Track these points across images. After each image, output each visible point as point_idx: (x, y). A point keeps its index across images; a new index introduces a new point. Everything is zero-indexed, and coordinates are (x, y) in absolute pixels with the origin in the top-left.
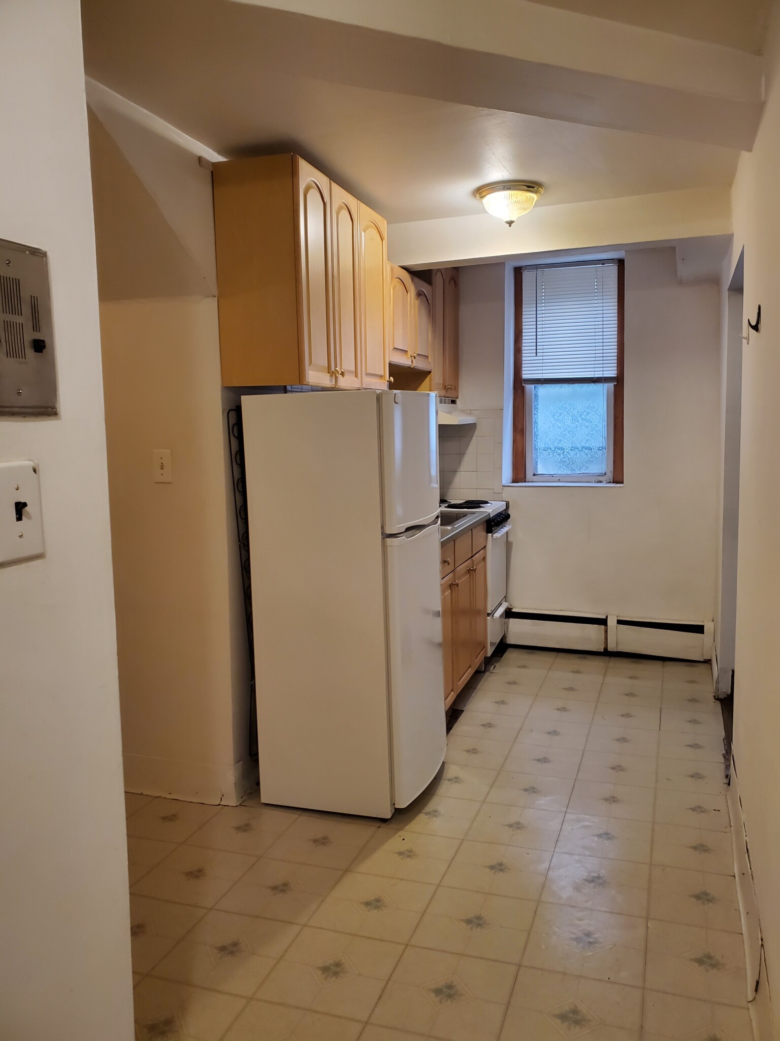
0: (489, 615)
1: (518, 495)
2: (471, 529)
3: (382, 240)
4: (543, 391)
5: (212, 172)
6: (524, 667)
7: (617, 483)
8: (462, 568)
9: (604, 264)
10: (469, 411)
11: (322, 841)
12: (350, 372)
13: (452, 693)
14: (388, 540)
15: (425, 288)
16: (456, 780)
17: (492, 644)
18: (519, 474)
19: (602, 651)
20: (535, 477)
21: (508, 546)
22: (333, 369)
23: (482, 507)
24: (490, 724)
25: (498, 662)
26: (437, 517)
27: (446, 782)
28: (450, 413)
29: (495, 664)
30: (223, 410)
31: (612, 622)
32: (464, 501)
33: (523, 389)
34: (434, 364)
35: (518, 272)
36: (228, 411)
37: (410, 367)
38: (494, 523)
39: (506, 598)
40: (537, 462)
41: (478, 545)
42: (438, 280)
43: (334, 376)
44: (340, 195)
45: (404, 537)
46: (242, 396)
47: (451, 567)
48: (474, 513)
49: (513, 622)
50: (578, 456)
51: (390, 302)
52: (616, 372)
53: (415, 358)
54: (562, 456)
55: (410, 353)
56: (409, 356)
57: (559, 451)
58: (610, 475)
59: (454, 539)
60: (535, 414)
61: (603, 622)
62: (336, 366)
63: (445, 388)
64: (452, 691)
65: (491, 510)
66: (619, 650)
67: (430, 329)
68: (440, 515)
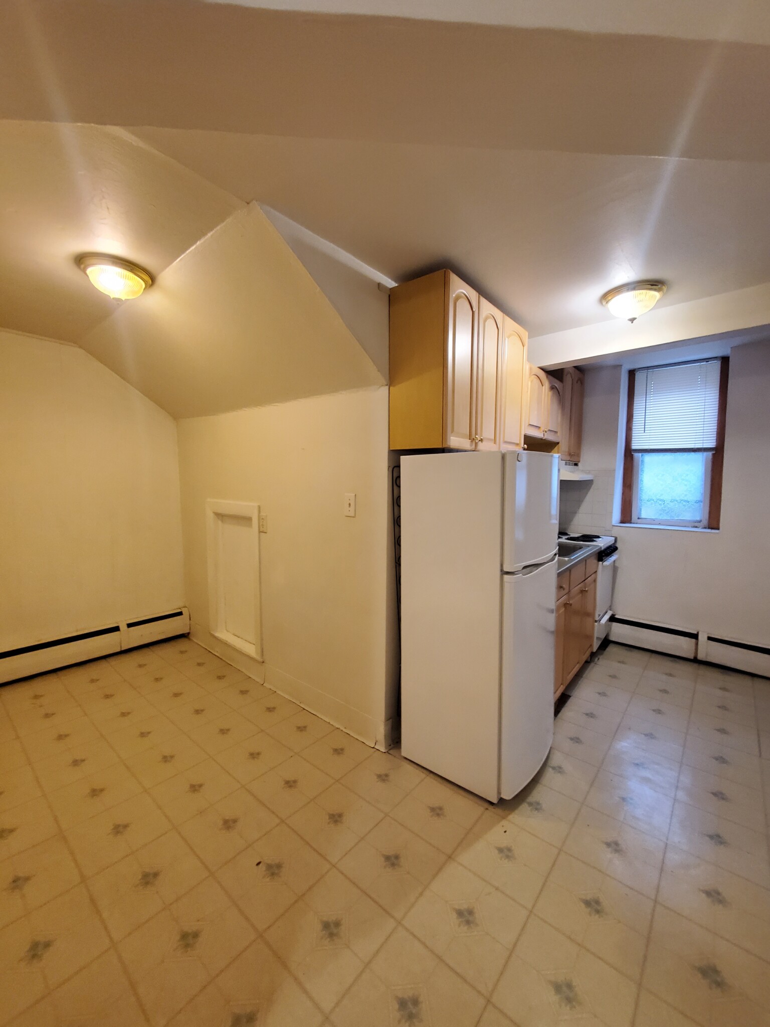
0: (596, 621)
1: (625, 533)
2: (585, 560)
3: (524, 346)
4: (648, 458)
5: (389, 296)
6: (623, 662)
7: (712, 529)
8: (575, 590)
9: (708, 362)
10: (588, 471)
11: (437, 812)
12: (490, 440)
13: (562, 686)
14: (506, 577)
15: (557, 384)
16: (559, 770)
17: (598, 638)
18: (627, 516)
19: (692, 658)
20: (640, 520)
21: (615, 569)
22: (473, 436)
23: (595, 541)
24: (592, 714)
25: (602, 654)
26: (555, 555)
27: (550, 769)
28: (573, 472)
29: (599, 656)
30: (389, 467)
31: (702, 638)
32: (581, 535)
33: (632, 456)
34: (562, 437)
35: (632, 374)
36: (393, 467)
37: (542, 439)
38: (604, 554)
39: (610, 608)
40: (641, 509)
41: (590, 570)
42: (568, 380)
43: (474, 442)
44: (487, 308)
45: (521, 575)
46: (402, 457)
47: (566, 591)
48: (588, 546)
49: (615, 625)
50: (677, 506)
51: (527, 392)
52: (715, 444)
53: (546, 432)
54: (663, 506)
55: (542, 429)
56: (542, 431)
57: (660, 502)
58: (705, 522)
59: (569, 570)
60: (641, 475)
61: (695, 636)
62: (476, 434)
63: (570, 454)
64: (562, 684)
65: (603, 545)
66: (708, 660)
67: (560, 411)
68: (557, 552)
